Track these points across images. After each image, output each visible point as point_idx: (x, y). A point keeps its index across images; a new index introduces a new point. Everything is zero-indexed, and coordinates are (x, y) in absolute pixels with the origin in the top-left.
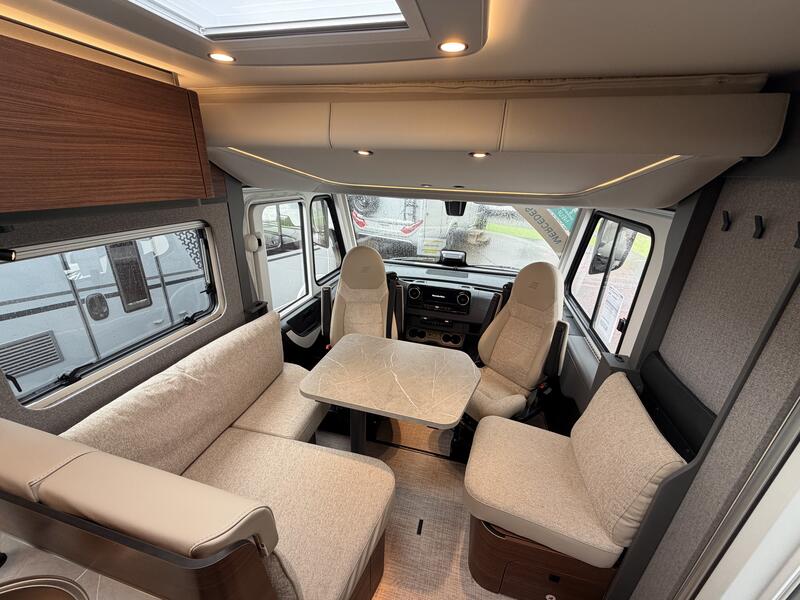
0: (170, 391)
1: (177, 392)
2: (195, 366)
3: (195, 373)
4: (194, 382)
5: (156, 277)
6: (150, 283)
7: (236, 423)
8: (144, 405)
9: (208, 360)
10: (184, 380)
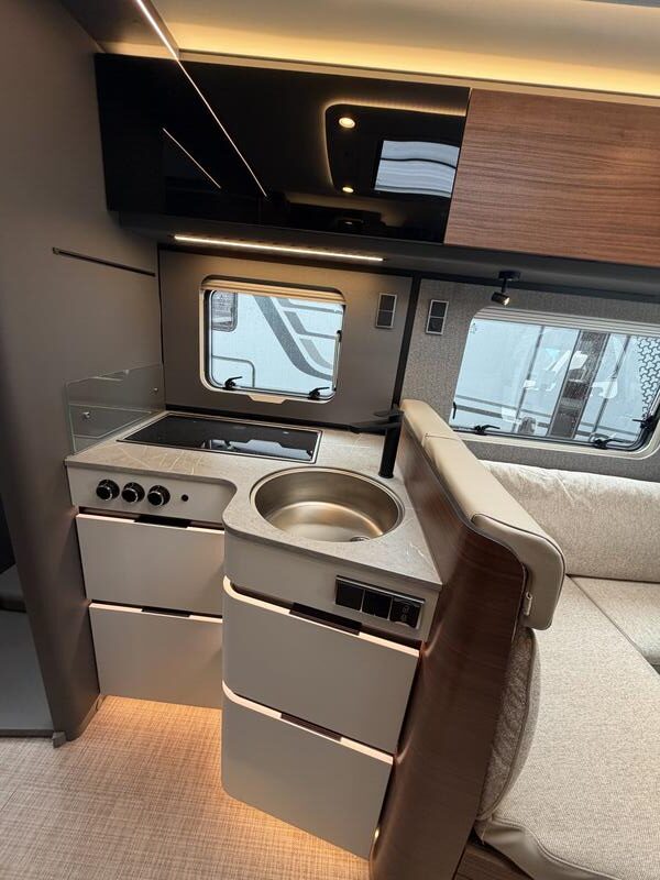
0: (538, 486)
1: (543, 492)
2: (575, 482)
3: (572, 489)
4: (564, 496)
5: (591, 425)
6: (581, 428)
7: (577, 579)
8: (512, 479)
9: (594, 487)
10: (557, 487)
